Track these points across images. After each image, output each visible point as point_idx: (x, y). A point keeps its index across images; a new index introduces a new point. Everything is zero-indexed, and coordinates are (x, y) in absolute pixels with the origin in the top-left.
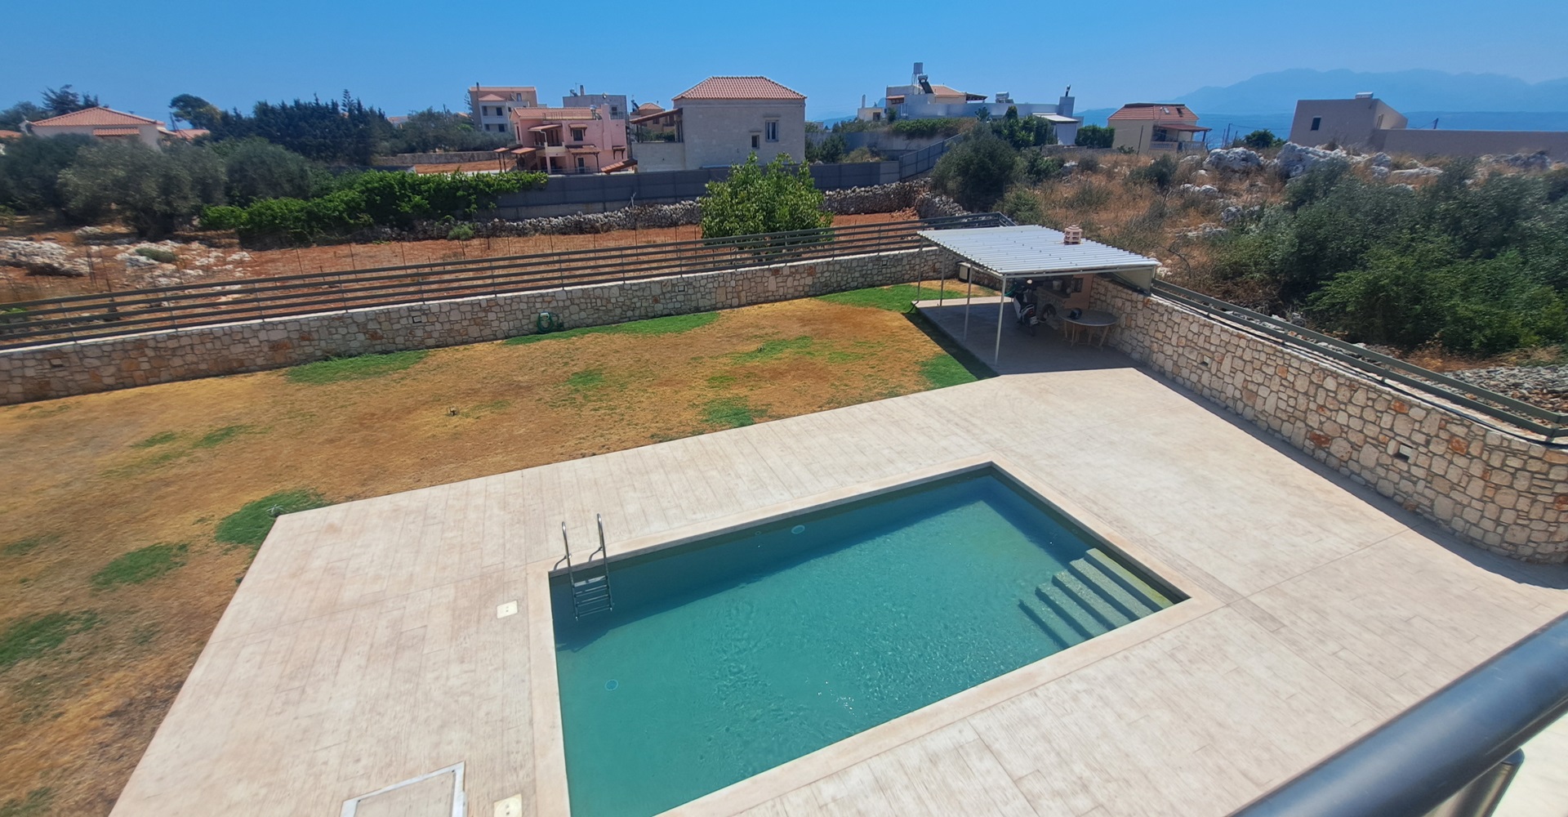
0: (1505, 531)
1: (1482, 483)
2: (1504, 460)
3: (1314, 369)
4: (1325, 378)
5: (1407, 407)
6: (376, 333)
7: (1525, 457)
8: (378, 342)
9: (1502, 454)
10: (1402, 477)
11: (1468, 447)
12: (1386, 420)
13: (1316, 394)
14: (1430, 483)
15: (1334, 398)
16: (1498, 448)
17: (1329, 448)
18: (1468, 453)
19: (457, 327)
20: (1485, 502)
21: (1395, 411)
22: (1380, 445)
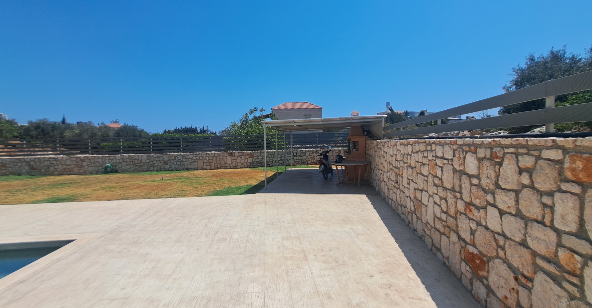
3: (454, 151)
4: (465, 158)
6: (33, 167)
8: (33, 171)
13: (461, 187)
15: (479, 186)
17: (487, 279)
19: (69, 167)
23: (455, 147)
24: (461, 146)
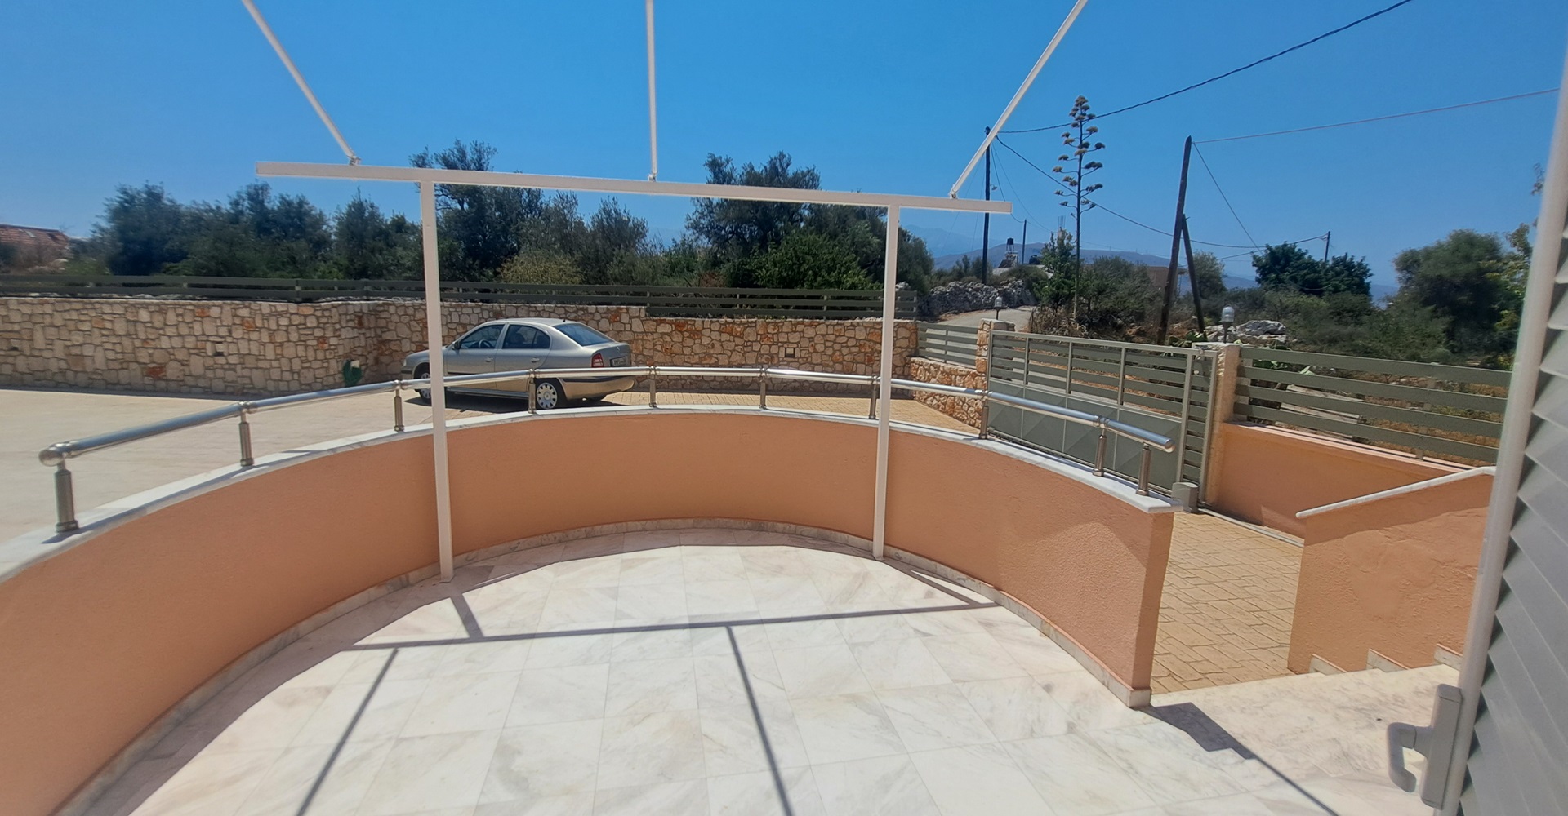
0: (299, 376)
1: (271, 346)
2: (277, 322)
3: (126, 308)
4: (137, 312)
5: (206, 310)
7: (288, 315)
9: (274, 318)
10: (226, 370)
11: (254, 322)
12: (197, 327)
13: (136, 331)
14: (243, 364)
15: (153, 327)
16: (270, 315)
17: (165, 376)
18: (256, 327)
20: (278, 360)
21: (200, 317)
22: (199, 351)
23: (127, 305)
24: (132, 305)
